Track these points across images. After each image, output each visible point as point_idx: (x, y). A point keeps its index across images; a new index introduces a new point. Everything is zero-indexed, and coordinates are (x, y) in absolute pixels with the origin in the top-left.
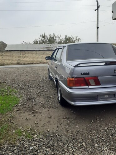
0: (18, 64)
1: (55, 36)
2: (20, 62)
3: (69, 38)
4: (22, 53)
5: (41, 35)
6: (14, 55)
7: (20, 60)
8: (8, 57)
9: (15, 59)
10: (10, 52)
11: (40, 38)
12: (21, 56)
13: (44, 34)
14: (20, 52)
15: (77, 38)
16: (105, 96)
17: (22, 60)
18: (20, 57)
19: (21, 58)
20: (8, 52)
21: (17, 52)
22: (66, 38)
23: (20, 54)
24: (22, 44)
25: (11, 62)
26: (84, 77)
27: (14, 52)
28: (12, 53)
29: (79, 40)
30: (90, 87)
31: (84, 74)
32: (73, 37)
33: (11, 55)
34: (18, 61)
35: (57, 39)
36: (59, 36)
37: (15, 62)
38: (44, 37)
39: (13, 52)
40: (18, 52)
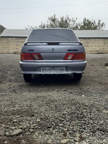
0: (15, 53)
1: (68, 19)
2: (18, 52)
3: (90, 22)
4: (21, 41)
5: (50, 18)
6: (11, 42)
7: (18, 49)
8: (3, 45)
9: (12, 47)
10: (6, 38)
11: (49, 21)
12: (20, 44)
13: (54, 17)
14: (18, 39)
15: (101, 23)
16: (46, 68)
18: (18, 45)
20: (4, 38)
21: (15, 39)
22: (84, 22)
23: (18, 42)
24: (27, 29)
25: (6, 50)
26: (30, 53)
27: (11, 38)
29: (102, 25)
30: (35, 61)
31: (30, 50)
32: (94, 21)
33: (8, 42)
34: (16, 50)
35: (71, 23)
36: (75, 19)
37: (12, 51)
38: (54, 20)
39: (10, 39)
40: (17, 39)
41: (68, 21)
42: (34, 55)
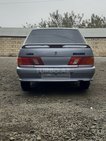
0: (11, 56)
1: (73, 15)
2: (14, 54)
3: (99, 19)
4: (18, 41)
5: (52, 14)
6: (6, 42)
7: (14, 50)
9: (7, 48)
11: (51, 18)
12: (17, 45)
13: (57, 13)
14: (14, 39)
16: (48, 75)
17: (16, 50)
18: (14, 46)
19: (15, 49)
21: (11, 38)
22: (92, 19)
23: (14, 43)
24: (24, 27)
26: (29, 57)
27: (6, 38)
28: (3, 40)
30: (35, 66)
31: (29, 54)
32: (104, 18)
33: (2, 42)
34: (11, 52)
35: (77, 20)
37: (7, 53)
38: (56, 17)
39: (4, 38)
40: (13, 39)
41: (73, 18)
42: (34, 60)
